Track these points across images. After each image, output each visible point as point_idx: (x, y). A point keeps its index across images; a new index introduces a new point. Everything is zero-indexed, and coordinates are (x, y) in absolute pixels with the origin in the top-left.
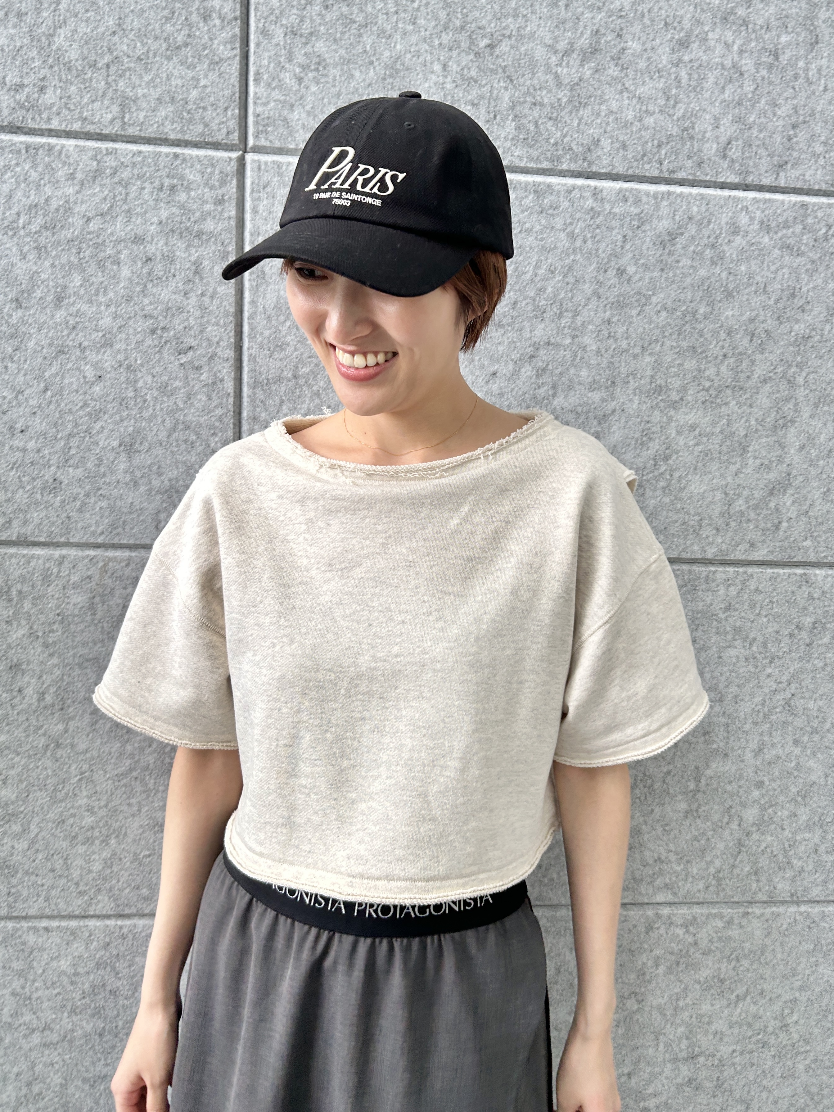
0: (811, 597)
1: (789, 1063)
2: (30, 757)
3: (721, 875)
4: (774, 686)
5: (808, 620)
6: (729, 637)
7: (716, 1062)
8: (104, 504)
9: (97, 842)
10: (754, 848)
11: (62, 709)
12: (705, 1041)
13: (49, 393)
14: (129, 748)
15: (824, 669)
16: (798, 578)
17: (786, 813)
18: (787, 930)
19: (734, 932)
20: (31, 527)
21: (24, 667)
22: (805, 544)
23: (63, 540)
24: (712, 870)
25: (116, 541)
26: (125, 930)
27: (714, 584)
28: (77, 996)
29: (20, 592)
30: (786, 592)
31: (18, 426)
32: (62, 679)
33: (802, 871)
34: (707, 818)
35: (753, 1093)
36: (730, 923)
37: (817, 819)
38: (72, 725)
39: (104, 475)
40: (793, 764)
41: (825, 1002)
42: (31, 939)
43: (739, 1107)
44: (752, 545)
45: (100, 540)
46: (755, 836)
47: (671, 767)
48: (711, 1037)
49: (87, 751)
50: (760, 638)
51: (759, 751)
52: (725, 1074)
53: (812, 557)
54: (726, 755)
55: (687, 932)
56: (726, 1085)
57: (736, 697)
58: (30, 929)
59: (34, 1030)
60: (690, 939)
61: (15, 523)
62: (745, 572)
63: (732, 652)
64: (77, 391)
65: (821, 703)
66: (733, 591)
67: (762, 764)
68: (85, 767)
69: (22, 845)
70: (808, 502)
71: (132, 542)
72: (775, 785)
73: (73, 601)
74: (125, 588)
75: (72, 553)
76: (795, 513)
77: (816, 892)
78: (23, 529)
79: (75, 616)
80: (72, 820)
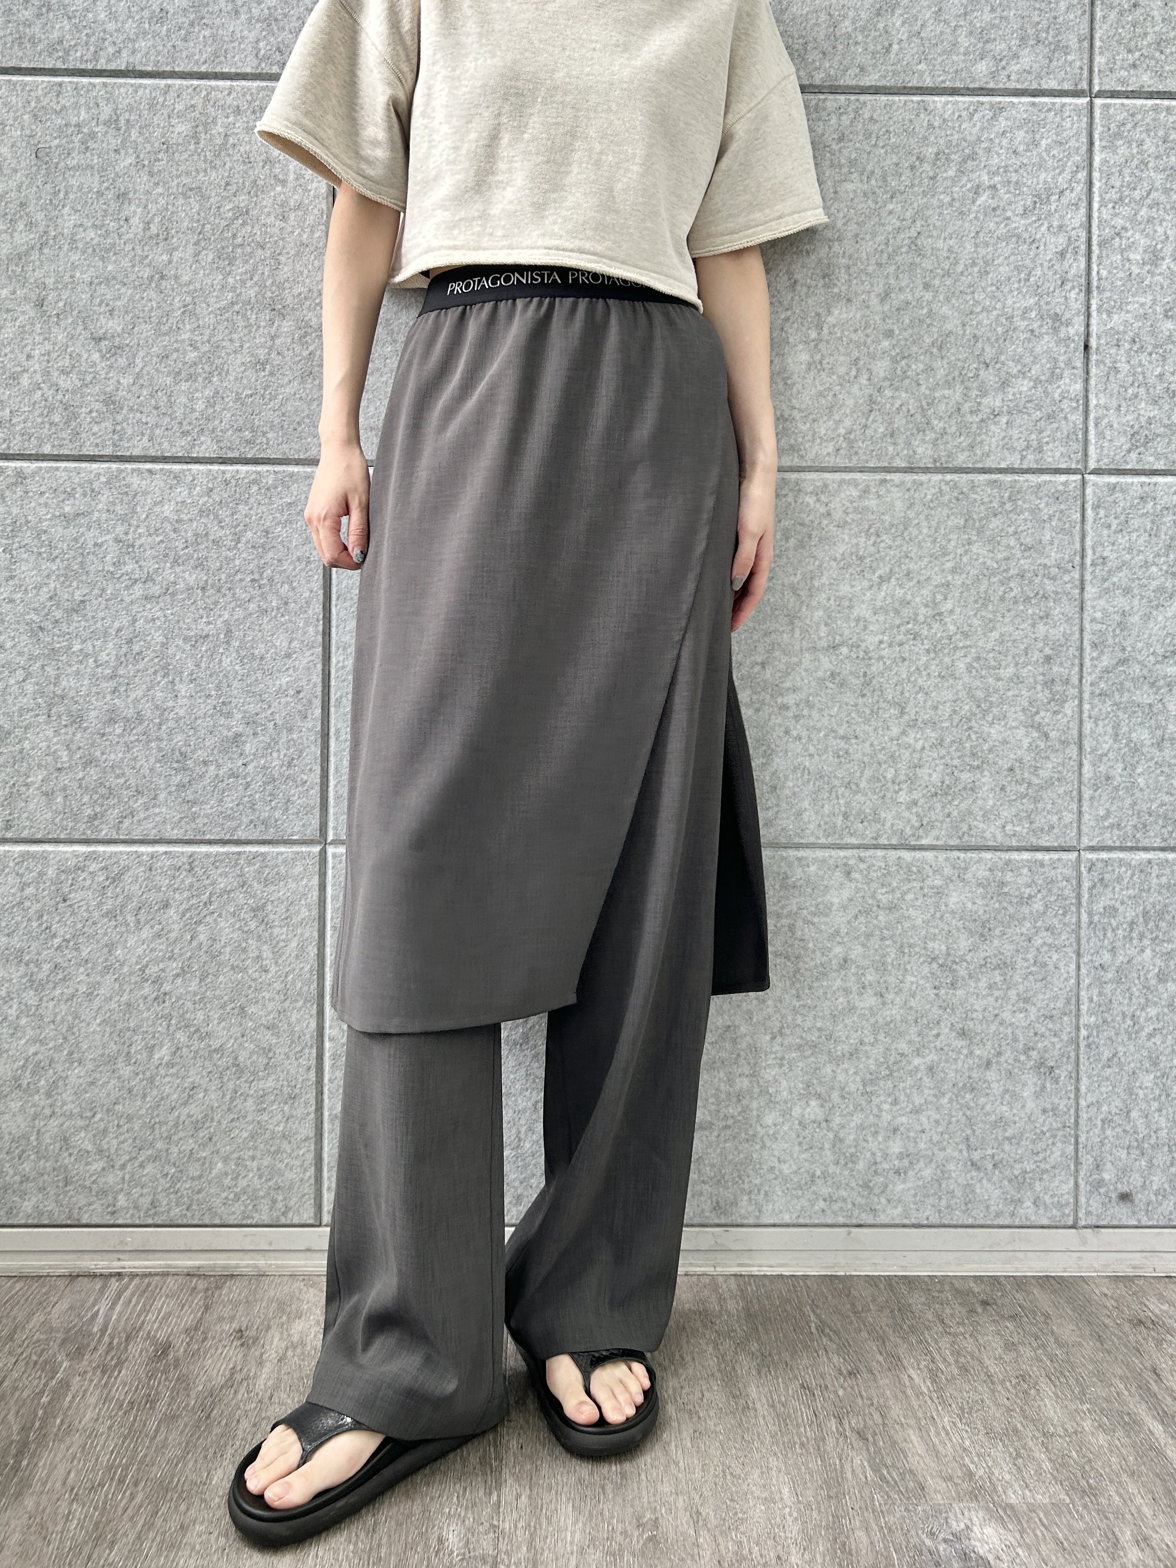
0: (930, 126)
1: (947, 660)
2: (135, 288)
3: (852, 437)
4: (898, 224)
5: (930, 151)
6: (845, 170)
7: (861, 654)
8: (207, 33)
9: (200, 379)
10: (888, 406)
11: (166, 239)
12: (846, 629)
14: (231, 280)
15: (951, 205)
16: (916, 106)
17: (921, 366)
18: (932, 501)
19: (872, 503)
20: (139, 55)
21: (131, 195)
22: (919, 67)
23: (168, 69)
24: (842, 431)
25: (218, 70)
26: (228, 476)
27: (824, 113)
28: (180, 544)
29: (128, 121)
30: (903, 120)
32: (167, 209)
33: (944, 433)
34: (832, 371)
35: (907, 695)
36: (866, 491)
37: (957, 374)
38: (177, 255)
40: (925, 311)
41: (983, 588)
42: (135, 482)
43: (892, 711)
44: (862, 69)
45: (203, 69)
46: (888, 393)
47: (789, 313)
48: (853, 624)
49: (190, 283)
50: (878, 172)
51: (885, 296)
52: (874, 669)
53: (928, 82)
54: (849, 300)
55: (818, 500)
56: (874, 682)
57: (857, 235)
58: (133, 470)
59: (136, 581)
60: (822, 510)
61: (124, 53)
62: (858, 100)
63: (850, 186)
65: (951, 242)
66: (846, 120)
67: (890, 310)
68: (189, 299)
69: (126, 381)
70: (919, 23)
71: (233, 70)
72: (906, 334)
73: (177, 130)
74: (227, 117)
75: (178, 82)
76: (906, 35)
77: (961, 459)
78: (131, 60)
79: (178, 145)
80: (175, 355)
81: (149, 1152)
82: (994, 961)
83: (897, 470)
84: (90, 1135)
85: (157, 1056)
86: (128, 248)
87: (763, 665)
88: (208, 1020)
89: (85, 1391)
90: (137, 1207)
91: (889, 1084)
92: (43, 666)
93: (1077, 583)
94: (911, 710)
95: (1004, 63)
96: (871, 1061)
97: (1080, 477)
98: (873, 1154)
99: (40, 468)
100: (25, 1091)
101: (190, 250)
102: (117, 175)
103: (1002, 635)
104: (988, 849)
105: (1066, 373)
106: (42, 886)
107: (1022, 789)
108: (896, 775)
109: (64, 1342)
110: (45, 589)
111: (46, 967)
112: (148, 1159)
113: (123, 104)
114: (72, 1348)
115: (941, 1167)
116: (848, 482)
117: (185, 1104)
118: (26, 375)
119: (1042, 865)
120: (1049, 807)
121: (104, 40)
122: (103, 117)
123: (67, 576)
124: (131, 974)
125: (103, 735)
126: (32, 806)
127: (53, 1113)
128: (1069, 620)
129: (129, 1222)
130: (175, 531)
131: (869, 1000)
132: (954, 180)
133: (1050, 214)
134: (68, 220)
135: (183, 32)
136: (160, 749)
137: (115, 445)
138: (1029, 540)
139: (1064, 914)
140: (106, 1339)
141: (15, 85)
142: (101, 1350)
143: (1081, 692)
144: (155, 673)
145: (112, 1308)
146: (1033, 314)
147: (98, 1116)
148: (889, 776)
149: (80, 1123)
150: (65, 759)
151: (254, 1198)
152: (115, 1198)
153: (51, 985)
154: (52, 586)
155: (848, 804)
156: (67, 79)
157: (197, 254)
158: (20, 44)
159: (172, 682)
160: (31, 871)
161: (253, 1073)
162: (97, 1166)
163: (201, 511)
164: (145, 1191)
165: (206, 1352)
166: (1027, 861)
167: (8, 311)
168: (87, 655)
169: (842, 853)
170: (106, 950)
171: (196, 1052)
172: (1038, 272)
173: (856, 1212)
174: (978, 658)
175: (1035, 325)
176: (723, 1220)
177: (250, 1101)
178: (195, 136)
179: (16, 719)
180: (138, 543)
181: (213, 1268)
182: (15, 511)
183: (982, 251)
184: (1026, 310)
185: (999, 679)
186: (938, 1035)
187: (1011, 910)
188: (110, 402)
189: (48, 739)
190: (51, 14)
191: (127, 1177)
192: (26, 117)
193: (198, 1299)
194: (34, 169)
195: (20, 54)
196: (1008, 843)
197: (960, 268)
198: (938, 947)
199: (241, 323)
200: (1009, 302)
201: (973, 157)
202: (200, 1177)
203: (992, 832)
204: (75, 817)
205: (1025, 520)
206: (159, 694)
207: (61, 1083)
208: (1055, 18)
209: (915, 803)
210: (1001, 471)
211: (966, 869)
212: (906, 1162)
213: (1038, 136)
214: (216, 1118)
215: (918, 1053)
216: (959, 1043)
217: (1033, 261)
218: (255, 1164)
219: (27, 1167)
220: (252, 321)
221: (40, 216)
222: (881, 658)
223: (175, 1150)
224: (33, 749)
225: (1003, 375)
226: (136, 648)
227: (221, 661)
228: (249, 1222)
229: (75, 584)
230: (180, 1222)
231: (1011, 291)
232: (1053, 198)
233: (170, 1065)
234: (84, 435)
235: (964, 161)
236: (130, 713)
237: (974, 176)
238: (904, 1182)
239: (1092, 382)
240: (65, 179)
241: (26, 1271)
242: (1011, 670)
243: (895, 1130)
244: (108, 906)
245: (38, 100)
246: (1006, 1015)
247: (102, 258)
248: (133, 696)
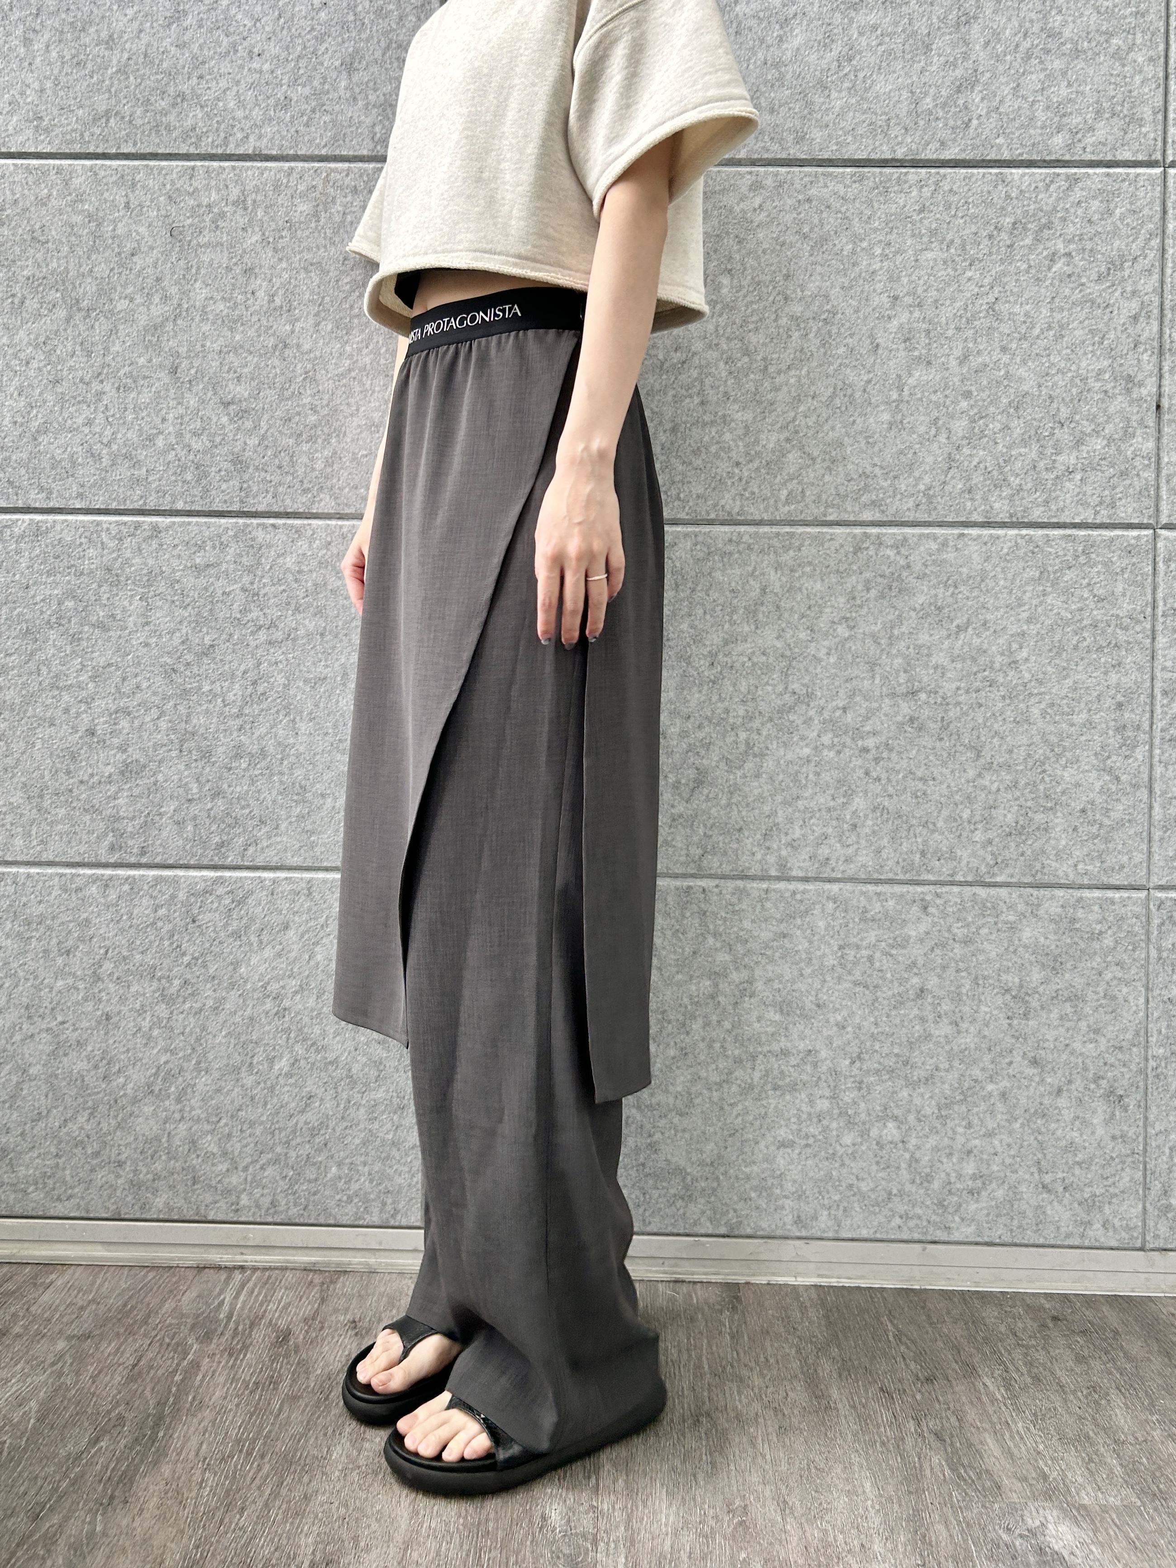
0: (1008, 197)
1: (1022, 706)
2: (261, 356)
3: (931, 492)
4: (976, 290)
5: (1008, 221)
6: (925, 239)
7: (939, 700)
8: (327, 118)
9: (320, 441)
10: (966, 463)
11: (289, 311)
12: (925, 676)
13: (282, 20)
14: (348, 348)
15: (1028, 272)
16: (994, 178)
17: (998, 426)
18: (1008, 554)
19: (949, 555)
20: (265, 140)
21: (257, 270)
22: (998, 140)
23: (292, 152)
24: (922, 487)
25: (337, 152)
26: (345, 530)
27: (906, 186)
28: (301, 593)
29: (255, 201)
30: (982, 192)
31: (256, 50)
32: (290, 282)
33: (1020, 489)
34: (912, 430)
35: (983, 739)
36: (944, 544)
37: (1033, 432)
38: (298, 325)
39: (328, 92)
40: (1002, 373)
41: (1057, 637)
42: (260, 535)
43: (968, 754)
44: (943, 144)
45: (324, 152)
46: (966, 451)
47: (871, 375)
48: (931, 671)
49: (311, 351)
50: (958, 241)
51: (964, 359)
52: (951, 714)
53: (1006, 155)
54: (929, 363)
55: (898, 553)
56: (952, 726)
57: (936, 301)
58: (259, 525)
59: (260, 627)
60: (902, 562)
61: (252, 139)
62: (938, 173)
63: (930, 255)
64: (306, 18)
66: (926, 192)
67: (968, 372)
68: (309, 366)
69: (252, 442)
70: (998, 99)
71: (351, 153)
72: (984, 395)
73: (300, 209)
74: (345, 197)
75: (300, 165)
76: (985, 111)
77: (1037, 514)
78: (258, 144)
79: (301, 223)
80: (297, 418)
81: (270, 1156)
82: (1066, 994)
83: (974, 525)
84: (216, 1139)
85: (277, 1067)
86: (255, 318)
87: (844, 709)
88: (324, 1034)
89: (214, 1371)
90: (258, 1206)
91: (964, 1108)
92: (175, 705)
93: (1149, 633)
94: (987, 753)
95: (1079, 136)
96: (946, 1086)
97: (1151, 531)
98: (948, 1175)
99: (174, 523)
100: (157, 1097)
101: (311, 321)
102: (244, 251)
103: (1075, 682)
104: (1060, 886)
105: (1139, 432)
106: (173, 908)
107: (1094, 829)
108: (972, 816)
109: (193, 1327)
110: (178, 634)
111: (176, 982)
112: (269, 1162)
113: (250, 186)
114: (201, 1332)
115: (1013, 1188)
116: (928, 536)
117: (303, 1112)
118: (161, 437)
119: (1113, 902)
120: (1120, 847)
121: (233, 126)
122: (232, 198)
123: (198, 622)
124: (254, 990)
125: (230, 769)
126: (165, 834)
127: (183, 1117)
128: (1140, 669)
129: (251, 1219)
130: (296, 581)
131: (945, 1029)
132: (1031, 248)
133: (1123, 279)
134: (200, 293)
135: (305, 118)
136: (281, 782)
137: (242, 502)
138: (1101, 592)
139: (1134, 950)
140: (232, 1325)
141: (152, 169)
142: (228, 1334)
143: (1151, 738)
144: (278, 712)
145: (236, 1297)
146: (1107, 376)
147: (223, 1121)
148: (965, 816)
149: (207, 1127)
150: (195, 791)
151: (366, 1201)
152: (238, 1197)
153: (181, 999)
154: (184, 631)
155: (925, 842)
156: (199, 163)
157: (317, 324)
158: (158, 132)
159: (294, 720)
160: (164, 894)
161: (365, 1084)
162: (223, 1167)
163: (320, 563)
164: (266, 1191)
165: (323, 1340)
166: (1098, 898)
167: (145, 377)
168: (215, 695)
169: (919, 889)
170: (230, 968)
171: (314, 1064)
172: (1112, 335)
173: (931, 1229)
174: (1052, 705)
175: (1109, 386)
176: (804, 1233)
177: (362, 1110)
178: (316, 215)
179: (150, 753)
180: (262, 592)
181: (328, 1264)
182: (151, 562)
183: (1058, 316)
184: (1100, 372)
185: (1072, 725)
186: (1011, 1063)
187: (1083, 945)
188: (238, 462)
189: (179, 772)
190: (185, 104)
191: (249, 1178)
192: (162, 199)
193: (315, 1292)
194: (169, 247)
195: (157, 141)
196: (1079, 881)
197: (1036, 331)
198: (1012, 979)
199: (358, 389)
200: (1084, 364)
201: (1049, 226)
202: (316, 1180)
203: (1064, 871)
204: (204, 843)
205: (1098, 572)
206: (281, 732)
207: (189, 1090)
208: (1130, 91)
209: (990, 842)
210: (1075, 526)
211: (1039, 905)
212: (979, 1183)
213: (1112, 206)
214: (331, 1126)
215: (991, 1079)
216: (1031, 1071)
217: (1107, 325)
218: (366, 1169)
219: (158, 1166)
220: (368, 386)
221: (174, 290)
222: (959, 703)
223: (293, 1154)
224: (166, 781)
225: (1077, 434)
226: (261, 689)
227: (338, 702)
228: (361, 1223)
229: (205, 630)
230: (297, 1221)
231: (1085, 354)
232: (1127, 264)
233: (289, 1075)
234: (214, 492)
235: (1041, 230)
236: (255, 749)
237: (1049, 244)
238: (977, 1201)
239: (1165, 440)
240: (197, 255)
241: (158, 1262)
242: (1084, 716)
243: (969, 1152)
244: (234, 925)
245: (173, 183)
246: (1077, 1046)
247: (231, 329)
248: (257, 733)
